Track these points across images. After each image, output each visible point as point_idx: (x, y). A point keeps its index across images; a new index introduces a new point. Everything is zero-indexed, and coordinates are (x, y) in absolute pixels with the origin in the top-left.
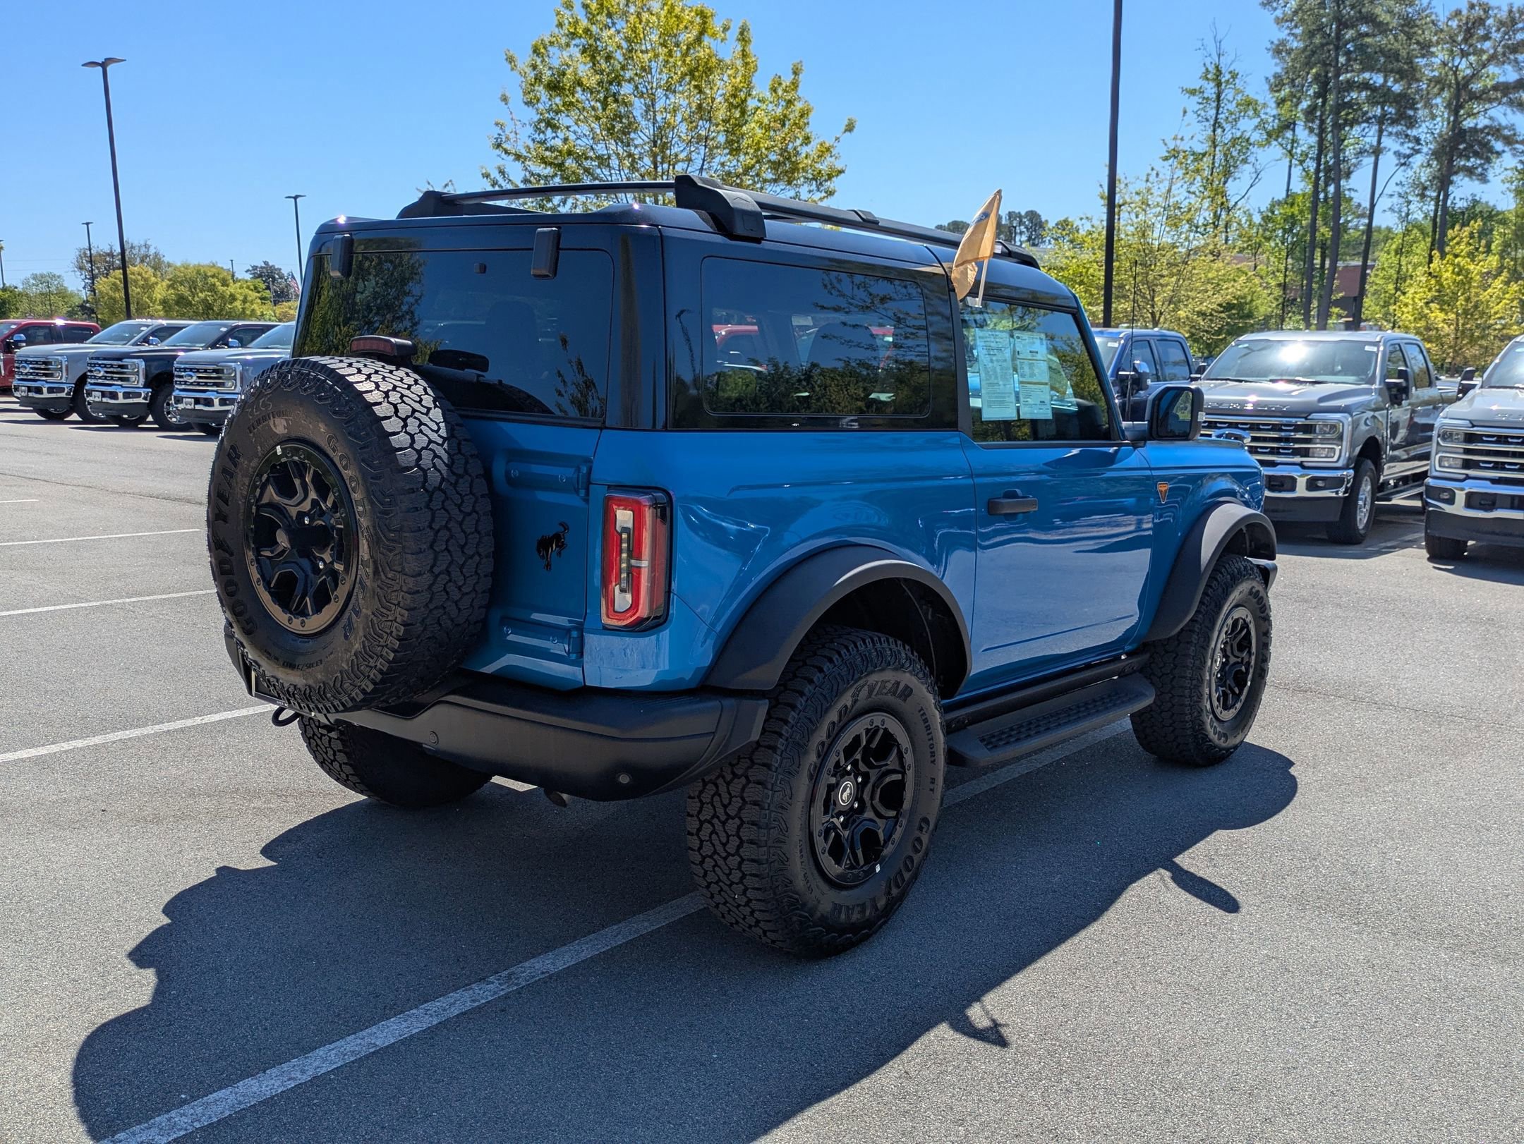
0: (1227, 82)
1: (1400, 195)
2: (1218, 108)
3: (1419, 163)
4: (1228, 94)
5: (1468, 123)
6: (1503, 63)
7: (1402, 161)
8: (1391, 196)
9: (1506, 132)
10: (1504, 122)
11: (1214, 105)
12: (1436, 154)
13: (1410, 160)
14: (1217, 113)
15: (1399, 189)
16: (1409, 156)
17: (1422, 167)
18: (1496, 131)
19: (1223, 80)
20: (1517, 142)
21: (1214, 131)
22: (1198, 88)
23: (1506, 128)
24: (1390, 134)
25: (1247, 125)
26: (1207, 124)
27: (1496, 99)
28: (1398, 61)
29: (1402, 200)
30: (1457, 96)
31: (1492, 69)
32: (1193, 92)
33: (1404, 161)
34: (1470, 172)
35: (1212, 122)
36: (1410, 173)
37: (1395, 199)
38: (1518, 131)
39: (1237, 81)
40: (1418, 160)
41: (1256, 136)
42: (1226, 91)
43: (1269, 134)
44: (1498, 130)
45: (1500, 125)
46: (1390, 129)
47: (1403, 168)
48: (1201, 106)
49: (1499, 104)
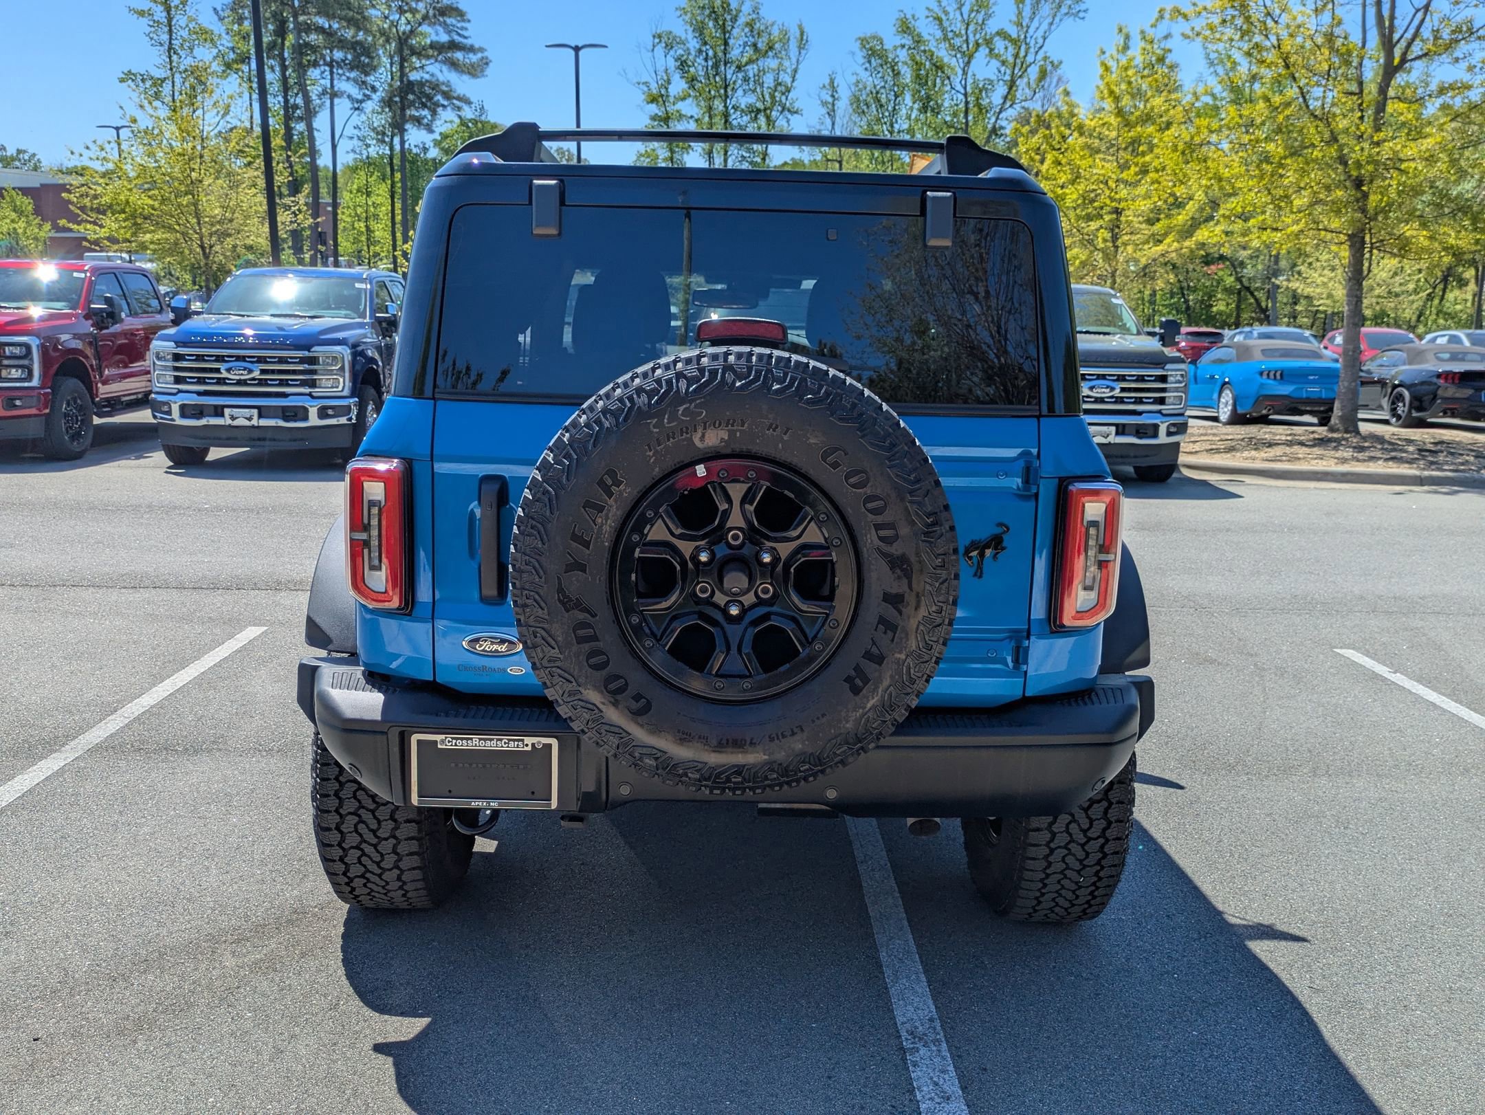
0: (177, 7)
1: (359, 138)
2: (170, 32)
3: (370, 109)
4: (180, 20)
5: (414, 76)
6: (435, 24)
7: (356, 106)
8: (352, 138)
9: (444, 88)
10: (441, 78)
11: (166, 29)
12: (388, 103)
13: (363, 105)
14: (171, 39)
15: (356, 132)
16: (361, 102)
17: (374, 114)
18: (435, 86)
19: (172, 5)
20: (454, 98)
21: (170, 57)
22: (146, 9)
23: (443, 84)
24: (348, 78)
25: (205, 54)
26: (162, 48)
27: (432, 56)
28: (350, 9)
29: (360, 143)
30: (400, 50)
31: (425, 28)
32: (141, 13)
33: (358, 105)
34: (418, 121)
35: (167, 48)
36: (364, 118)
37: (355, 141)
38: (453, 87)
39: (187, 8)
40: (369, 106)
41: (216, 67)
42: (178, 17)
43: (228, 66)
44: (437, 85)
45: (438, 80)
46: (348, 74)
47: (357, 112)
48: (153, 29)
49: (436, 61)
